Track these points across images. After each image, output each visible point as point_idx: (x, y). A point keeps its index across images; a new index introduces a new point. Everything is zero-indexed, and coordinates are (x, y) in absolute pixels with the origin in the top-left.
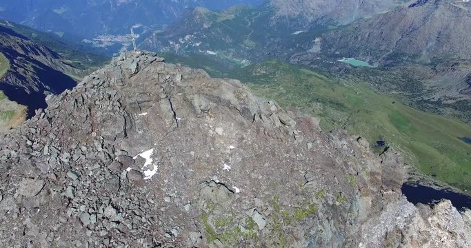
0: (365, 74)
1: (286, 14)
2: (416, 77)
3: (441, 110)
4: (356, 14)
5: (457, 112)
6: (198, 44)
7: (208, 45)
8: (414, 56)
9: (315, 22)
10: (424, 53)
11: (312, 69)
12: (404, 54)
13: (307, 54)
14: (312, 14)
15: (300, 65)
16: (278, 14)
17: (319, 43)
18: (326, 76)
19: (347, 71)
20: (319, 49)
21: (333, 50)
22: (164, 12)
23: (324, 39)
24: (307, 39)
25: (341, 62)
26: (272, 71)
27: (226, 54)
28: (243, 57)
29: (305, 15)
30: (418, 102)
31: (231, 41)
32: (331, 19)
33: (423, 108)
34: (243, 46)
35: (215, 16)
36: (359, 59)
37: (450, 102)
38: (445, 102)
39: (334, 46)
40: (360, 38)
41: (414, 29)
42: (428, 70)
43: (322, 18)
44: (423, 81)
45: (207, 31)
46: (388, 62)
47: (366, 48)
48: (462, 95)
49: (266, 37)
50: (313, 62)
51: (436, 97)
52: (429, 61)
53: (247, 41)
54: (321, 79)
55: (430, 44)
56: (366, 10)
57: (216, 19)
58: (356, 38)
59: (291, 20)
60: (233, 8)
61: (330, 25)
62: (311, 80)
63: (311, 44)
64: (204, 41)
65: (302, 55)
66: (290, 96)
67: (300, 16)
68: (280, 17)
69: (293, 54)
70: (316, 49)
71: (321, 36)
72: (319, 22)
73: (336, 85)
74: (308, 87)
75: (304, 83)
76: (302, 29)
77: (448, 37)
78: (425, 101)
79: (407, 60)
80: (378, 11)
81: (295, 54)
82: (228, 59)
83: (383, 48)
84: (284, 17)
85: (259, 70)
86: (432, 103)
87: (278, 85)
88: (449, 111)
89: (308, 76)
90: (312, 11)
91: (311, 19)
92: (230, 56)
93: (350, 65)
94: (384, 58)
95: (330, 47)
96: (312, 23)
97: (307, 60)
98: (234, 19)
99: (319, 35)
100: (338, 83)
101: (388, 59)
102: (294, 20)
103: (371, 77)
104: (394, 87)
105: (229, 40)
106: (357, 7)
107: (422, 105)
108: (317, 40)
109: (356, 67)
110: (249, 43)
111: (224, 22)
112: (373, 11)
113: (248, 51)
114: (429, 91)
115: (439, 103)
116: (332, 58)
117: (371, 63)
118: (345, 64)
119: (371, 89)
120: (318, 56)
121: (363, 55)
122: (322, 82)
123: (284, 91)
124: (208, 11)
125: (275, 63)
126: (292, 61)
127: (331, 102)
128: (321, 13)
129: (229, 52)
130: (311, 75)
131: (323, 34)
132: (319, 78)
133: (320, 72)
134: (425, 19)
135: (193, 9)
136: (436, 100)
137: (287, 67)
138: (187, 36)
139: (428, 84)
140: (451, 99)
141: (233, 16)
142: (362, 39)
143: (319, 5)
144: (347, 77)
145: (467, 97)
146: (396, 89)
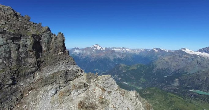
1: (160, 68)
4: (197, 69)
6: (120, 79)
7: (124, 79)
9: (175, 72)
11: (174, 93)
13: (172, 86)
14: (173, 68)
15: (168, 91)
16: (156, 68)
17: (178, 81)
18: (182, 98)
19: (195, 96)
20: (178, 84)
21: (186, 85)
22: (107, 65)
23: (180, 80)
24: (171, 79)
25: (191, 91)
26: (152, 92)
27: (132, 84)
28: (140, 86)
29: (170, 68)
31: (134, 78)
32: (184, 71)
34: (140, 81)
35: (128, 68)
36: (203, 91)
39: (186, 83)
40: (201, 80)
43: (179, 70)
45: (124, 73)
49: (151, 77)
50: (175, 90)
53: (142, 79)
54: (180, 99)
56: (202, 67)
57: (128, 69)
58: (199, 80)
59: (163, 71)
60: (136, 65)
61: (183, 73)
62: (173, 99)
63: (174, 82)
64: (122, 77)
65: (169, 87)
66: (161, 105)
67: (168, 69)
68: (158, 69)
69: (164, 86)
70: (176, 84)
72: (177, 72)
73: (189, 103)
74: (172, 102)
75: (170, 100)
76: (169, 75)
81: (165, 86)
82: (132, 86)
84: (159, 69)
85: (146, 91)
87: (155, 99)
89: (172, 96)
90: (173, 67)
91: (173, 70)
92: (134, 85)
93: (197, 93)
95: (184, 83)
96: (173, 72)
97: (172, 89)
98: (136, 69)
99: (177, 78)
102: (164, 71)
105: (133, 78)
106: (197, 65)
108: (176, 80)
109: (201, 95)
110: (143, 80)
111: (132, 70)
113: (142, 83)
116: (186, 89)
118: (194, 92)
120: (178, 88)
121: (206, 89)
122: (180, 100)
123: (158, 103)
124: (125, 65)
125: (154, 89)
126: (164, 89)
128: (177, 68)
129: (134, 83)
130: (173, 96)
131: (179, 77)
132: (178, 98)
133: (179, 95)
135: (119, 65)
137: (160, 91)
138: (115, 75)
141: (136, 68)
142: (203, 80)
143: (176, 65)
144: (195, 99)
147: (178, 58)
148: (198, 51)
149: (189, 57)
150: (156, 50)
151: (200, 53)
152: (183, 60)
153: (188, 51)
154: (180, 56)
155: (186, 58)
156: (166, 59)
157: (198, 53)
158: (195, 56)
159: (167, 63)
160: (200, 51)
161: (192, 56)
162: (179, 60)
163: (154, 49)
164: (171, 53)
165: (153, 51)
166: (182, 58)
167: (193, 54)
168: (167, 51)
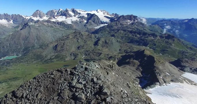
0: (18, 60)
2: (39, 54)
3: (53, 61)
5: (57, 59)
8: (33, 47)
10: (35, 44)
12: (29, 47)
19: (8, 63)
30: (45, 61)
33: (47, 63)
36: (11, 56)
37: (53, 57)
41: (28, 37)
42: (41, 50)
44: (42, 54)
46: (25, 52)
47: (11, 50)
48: (55, 54)
51: (49, 57)
52: (39, 47)
55: (36, 41)
58: (3, 47)
73: (7, 71)
77: (40, 37)
78: (47, 60)
79: (31, 49)
80: (7, 34)
83: (19, 47)
86: (49, 60)
88: (55, 60)
94: (22, 51)
100: (7, 69)
101: (24, 51)
103: (22, 61)
104: (33, 60)
107: (46, 62)
109: (12, 59)
112: (4, 34)
114: (46, 56)
115: (51, 59)
117: (17, 55)
118: (4, 60)
119: (24, 65)
121: (12, 53)
127: (10, 79)
134: (29, 33)
139: (44, 54)
142: (7, 47)
144: (10, 65)
145: (56, 54)
146: (35, 61)
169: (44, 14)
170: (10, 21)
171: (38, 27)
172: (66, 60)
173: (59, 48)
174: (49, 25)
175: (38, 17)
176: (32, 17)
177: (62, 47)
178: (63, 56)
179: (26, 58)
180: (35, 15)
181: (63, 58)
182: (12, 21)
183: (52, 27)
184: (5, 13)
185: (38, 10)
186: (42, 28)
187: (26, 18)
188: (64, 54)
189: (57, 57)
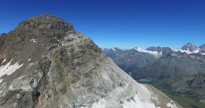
2: (169, 83)
3: (180, 95)
4: (145, 63)
5: (187, 96)
8: (169, 77)
10: (172, 75)
12: (164, 76)
17: (131, 74)
21: (137, 77)
23: (133, 73)
25: (140, 81)
29: (125, 64)
30: (171, 93)
32: (136, 66)
33: (173, 95)
37: (183, 92)
38: (182, 92)
40: (146, 71)
41: (166, 67)
42: (172, 80)
43: (132, 65)
44: (171, 84)
47: (149, 75)
48: (187, 89)
51: (178, 90)
55: (173, 72)
56: (148, 62)
61: (135, 68)
71: (131, 72)
72: (131, 67)
77: (179, 69)
78: (174, 92)
83: (156, 74)
86: (177, 93)
88: (183, 95)
90: (128, 63)
91: (128, 66)
95: (136, 75)
101: (158, 79)
104: (161, 87)
106: (145, 61)
114: (175, 88)
115: (179, 92)
116: (136, 79)
134: (169, 63)
136: (178, 91)
139: (174, 85)
140: (183, 90)
143: (130, 61)
145: (189, 90)
146: (162, 88)
147: (131, 55)
148: (146, 50)
149: (140, 54)
150: (114, 49)
151: (148, 51)
152: (135, 57)
153: (139, 50)
154: (133, 54)
155: (138, 55)
156: (122, 56)
157: (146, 51)
158: (144, 53)
159: (123, 60)
160: (148, 49)
161: (142, 54)
162: (132, 57)
163: (112, 48)
164: (126, 51)
165: (111, 50)
166: (135, 55)
167: (143, 52)
168: (124, 50)
169: (196, 47)
170: (160, 52)
171: (180, 58)
172: (199, 101)
173: (194, 84)
174: (197, 59)
175: (188, 50)
176: (181, 49)
177: (201, 84)
178: (198, 95)
179: (155, 83)
180: (184, 48)
181: (196, 97)
182: (161, 52)
183: (201, 61)
184: (159, 46)
185: (190, 43)
186: (184, 60)
187: (174, 51)
188: (200, 93)
189: (188, 93)
